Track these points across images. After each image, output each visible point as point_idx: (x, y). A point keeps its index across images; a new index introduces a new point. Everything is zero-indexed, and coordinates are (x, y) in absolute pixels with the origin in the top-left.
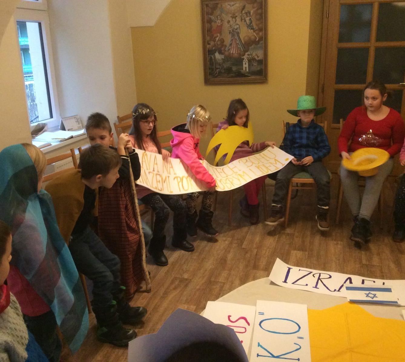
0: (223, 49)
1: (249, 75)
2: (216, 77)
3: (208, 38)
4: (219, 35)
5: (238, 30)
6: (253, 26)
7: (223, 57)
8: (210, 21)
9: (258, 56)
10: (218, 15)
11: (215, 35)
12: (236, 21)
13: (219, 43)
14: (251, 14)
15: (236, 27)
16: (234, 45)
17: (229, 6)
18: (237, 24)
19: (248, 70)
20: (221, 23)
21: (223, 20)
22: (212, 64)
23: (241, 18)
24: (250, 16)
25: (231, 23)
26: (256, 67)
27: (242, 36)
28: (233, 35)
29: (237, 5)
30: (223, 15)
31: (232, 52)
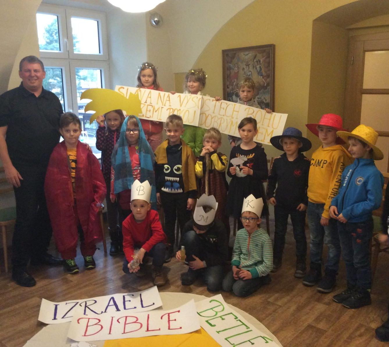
3: (227, 83)
4: (236, 80)
5: (251, 77)
6: (262, 73)
8: (229, 69)
9: (266, 99)
10: (236, 63)
11: (233, 81)
12: (249, 68)
14: (261, 62)
15: (249, 74)
17: (244, 56)
18: (250, 71)
20: (238, 70)
21: (239, 68)
23: (253, 66)
24: (260, 64)
25: (246, 70)
29: (250, 55)
30: (240, 63)
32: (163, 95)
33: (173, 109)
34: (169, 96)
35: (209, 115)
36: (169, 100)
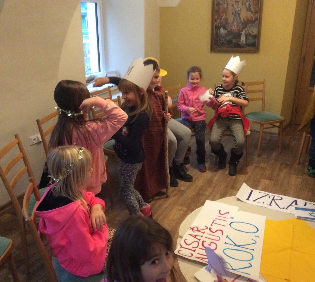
0: (226, 26)
1: (245, 46)
2: (219, 47)
3: (216, 17)
4: (224, 15)
5: (240, 12)
6: (251, 9)
7: (226, 31)
8: (218, 5)
9: (253, 32)
11: (221, 15)
12: (238, 5)
13: (224, 21)
15: (238, 10)
16: (235, 23)
18: (239, 7)
19: (244, 42)
20: (227, 6)
22: (217, 37)
23: (242, 3)
25: (235, 6)
26: (251, 40)
27: (242, 16)
28: (235, 16)
31: (233, 28)
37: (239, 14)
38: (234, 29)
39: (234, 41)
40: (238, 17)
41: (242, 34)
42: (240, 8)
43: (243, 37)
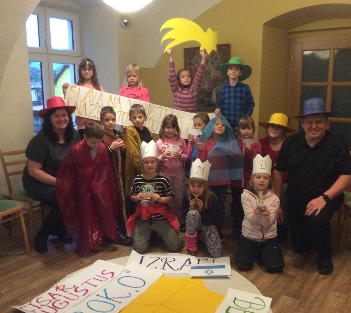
5: (209, 71)
10: (196, 60)
12: (208, 65)
14: (219, 59)
16: (206, 82)
19: (215, 101)
20: (198, 66)
21: (199, 64)
23: (211, 62)
24: (218, 61)
28: (205, 75)
30: (199, 60)
32: (114, 97)
33: (123, 112)
34: (119, 99)
35: (155, 120)
36: (120, 103)
37: (209, 74)
38: (205, 88)
39: (206, 100)
40: (208, 76)
41: (213, 92)
42: (210, 68)
43: (214, 96)
